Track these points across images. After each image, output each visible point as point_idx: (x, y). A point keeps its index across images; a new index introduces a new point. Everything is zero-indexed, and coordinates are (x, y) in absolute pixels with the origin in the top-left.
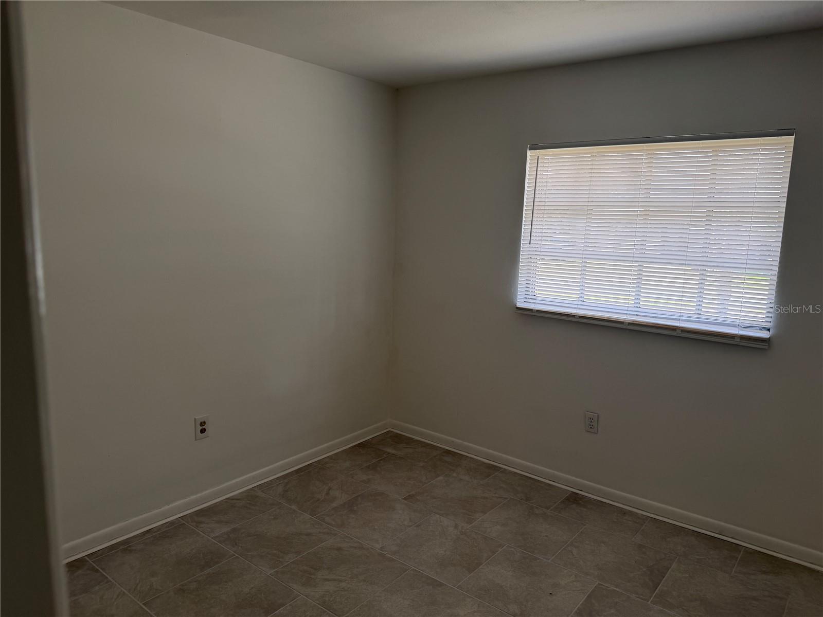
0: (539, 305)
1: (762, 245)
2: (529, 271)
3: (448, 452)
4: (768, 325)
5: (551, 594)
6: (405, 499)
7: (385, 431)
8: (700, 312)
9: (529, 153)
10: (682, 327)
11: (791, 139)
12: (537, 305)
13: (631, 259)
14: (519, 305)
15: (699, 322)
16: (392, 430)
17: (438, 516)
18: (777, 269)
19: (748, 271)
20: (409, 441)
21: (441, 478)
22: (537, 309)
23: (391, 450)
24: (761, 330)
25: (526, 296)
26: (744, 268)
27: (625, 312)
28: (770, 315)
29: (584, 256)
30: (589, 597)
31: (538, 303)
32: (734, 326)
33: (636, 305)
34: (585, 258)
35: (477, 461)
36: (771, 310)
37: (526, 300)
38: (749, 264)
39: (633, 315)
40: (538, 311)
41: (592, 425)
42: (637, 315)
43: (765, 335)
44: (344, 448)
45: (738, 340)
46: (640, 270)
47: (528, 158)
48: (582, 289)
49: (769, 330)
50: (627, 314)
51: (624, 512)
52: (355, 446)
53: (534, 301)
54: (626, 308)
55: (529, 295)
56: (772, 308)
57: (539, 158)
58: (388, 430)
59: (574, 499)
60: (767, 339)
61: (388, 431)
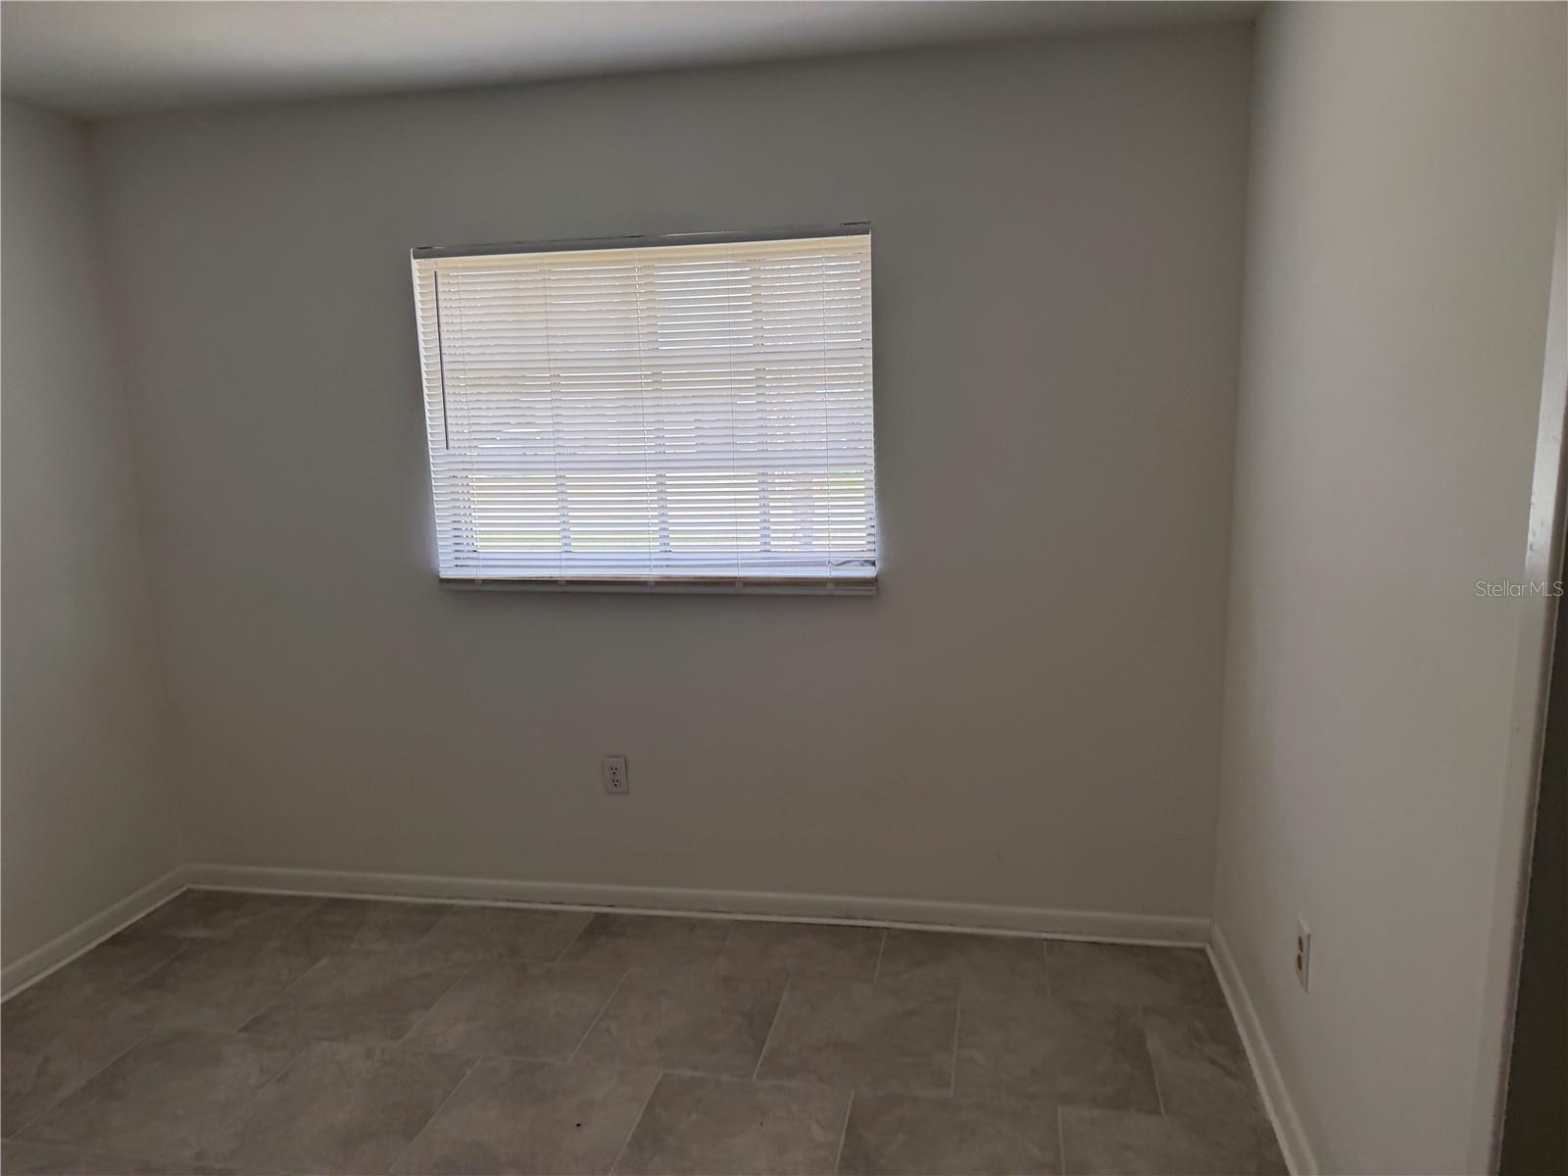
0: (486, 569)
1: (848, 424)
2: (457, 504)
3: (335, 904)
4: (871, 556)
5: (578, 1125)
6: (246, 1029)
7: (177, 893)
8: (767, 548)
9: (416, 264)
10: (744, 578)
11: (866, 240)
12: (482, 569)
13: (643, 465)
14: (445, 574)
15: (770, 565)
16: (192, 886)
17: (325, 1044)
18: (872, 461)
19: (833, 470)
20: (239, 901)
21: (324, 961)
22: (483, 577)
23: (200, 933)
24: (863, 565)
25: (458, 555)
26: (824, 465)
27: (648, 563)
28: (872, 539)
29: (558, 466)
30: (650, 1106)
31: (483, 566)
32: (822, 564)
33: (664, 548)
34: (560, 469)
35: (402, 904)
36: (873, 531)
37: (459, 563)
38: (831, 457)
39: (662, 566)
40: (485, 582)
41: (616, 780)
42: (668, 566)
43: (869, 572)
44: (74, 957)
45: (830, 586)
46: (661, 484)
47: (415, 274)
48: (565, 530)
49: (874, 564)
50: (650, 566)
51: (691, 925)
52: (102, 944)
53: (475, 563)
54: (647, 556)
55: (462, 551)
56: (873, 527)
57: (439, 274)
58: (184, 889)
59: (603, 926)
60: (873, 578)
61: (185, 893)
